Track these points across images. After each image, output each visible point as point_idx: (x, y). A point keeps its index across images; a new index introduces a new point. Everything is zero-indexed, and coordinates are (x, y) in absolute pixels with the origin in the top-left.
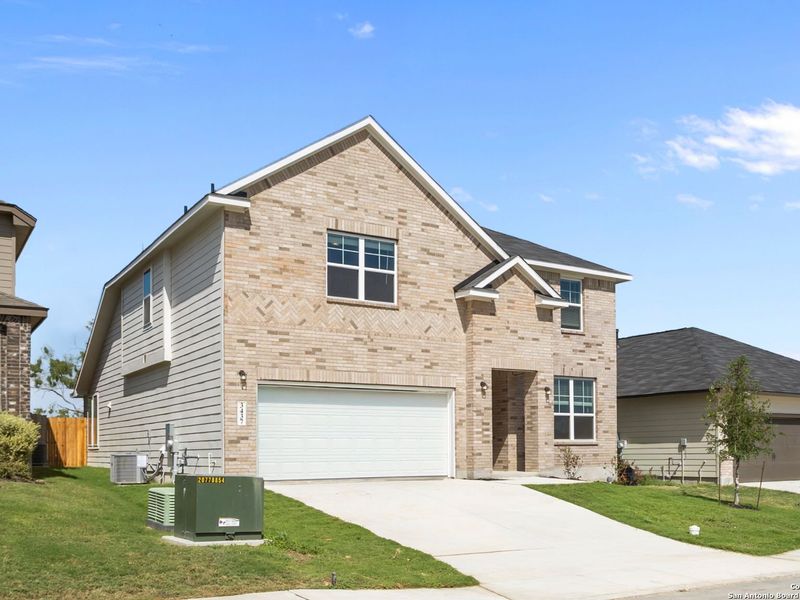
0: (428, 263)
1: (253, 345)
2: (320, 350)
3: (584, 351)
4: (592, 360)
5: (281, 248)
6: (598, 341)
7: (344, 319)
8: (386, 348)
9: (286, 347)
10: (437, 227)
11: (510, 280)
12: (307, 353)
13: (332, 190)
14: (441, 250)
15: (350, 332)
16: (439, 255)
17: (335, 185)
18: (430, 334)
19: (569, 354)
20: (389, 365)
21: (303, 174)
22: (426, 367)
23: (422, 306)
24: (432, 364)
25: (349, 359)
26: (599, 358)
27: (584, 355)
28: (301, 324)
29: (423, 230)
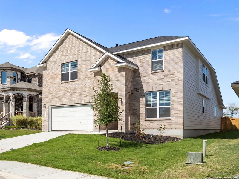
0: (85, 64)
1: (47, 98)
2: (59, 96)
3: (163, 79)
4: (167, 82)
5: (52, 73)
6: (172, 72)
7: (64, 87)
8: (74, 93)
9: (53, 97)
10: (88, 52)
11: (108, 61)
12: (57, 98)
13: (62, 53)
14: (89, 59)
15: (66, 90)
16: (88, 61)
17: (63, 51)
18: (86, 86)
19: (155, 81)
20: (75, 98)
21: (57, 52)
22: (85, 97)
23: (84, 78)
24: (87, 95)
25: (65, 98)
26: (172, 80)
27: (163, 80)
28: (56, 90)
29: (84, 54)
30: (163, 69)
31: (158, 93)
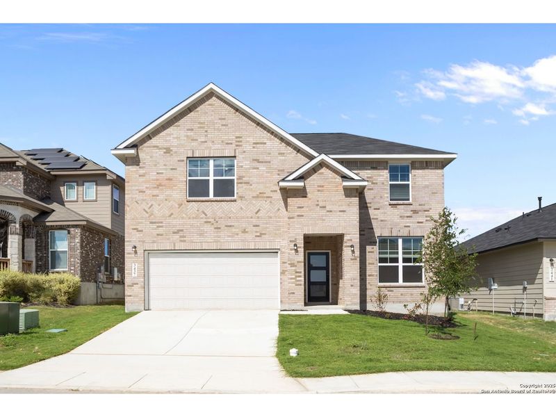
0: (258, 168)
1: (142, 231)
2: (182, 230)
3: (411, 217)
4: (418, 222)
5: (158, 173)
6: (426, 207)
7: (198, 211)
8: (226, 226)
9: (161, 231)
10: (265, 143)
11: (320, 171)
12: (174, 233)
13: (190, 133)
14: (268, 159)
15: (202, 218)
16: (266, 162)
17: (192, 130)
18: (260, 214)
19: (397, 220)
20: (229, 236)
21: (172, 127)
22: (256, 236)
23: (253, 197)
24: (261, 234)
25: (201, 235)
26: (427, 220)
27: (411, 220)
28: (170, 216)
29: (254, 147)
30: (408, 200)
31: (400, 241)
